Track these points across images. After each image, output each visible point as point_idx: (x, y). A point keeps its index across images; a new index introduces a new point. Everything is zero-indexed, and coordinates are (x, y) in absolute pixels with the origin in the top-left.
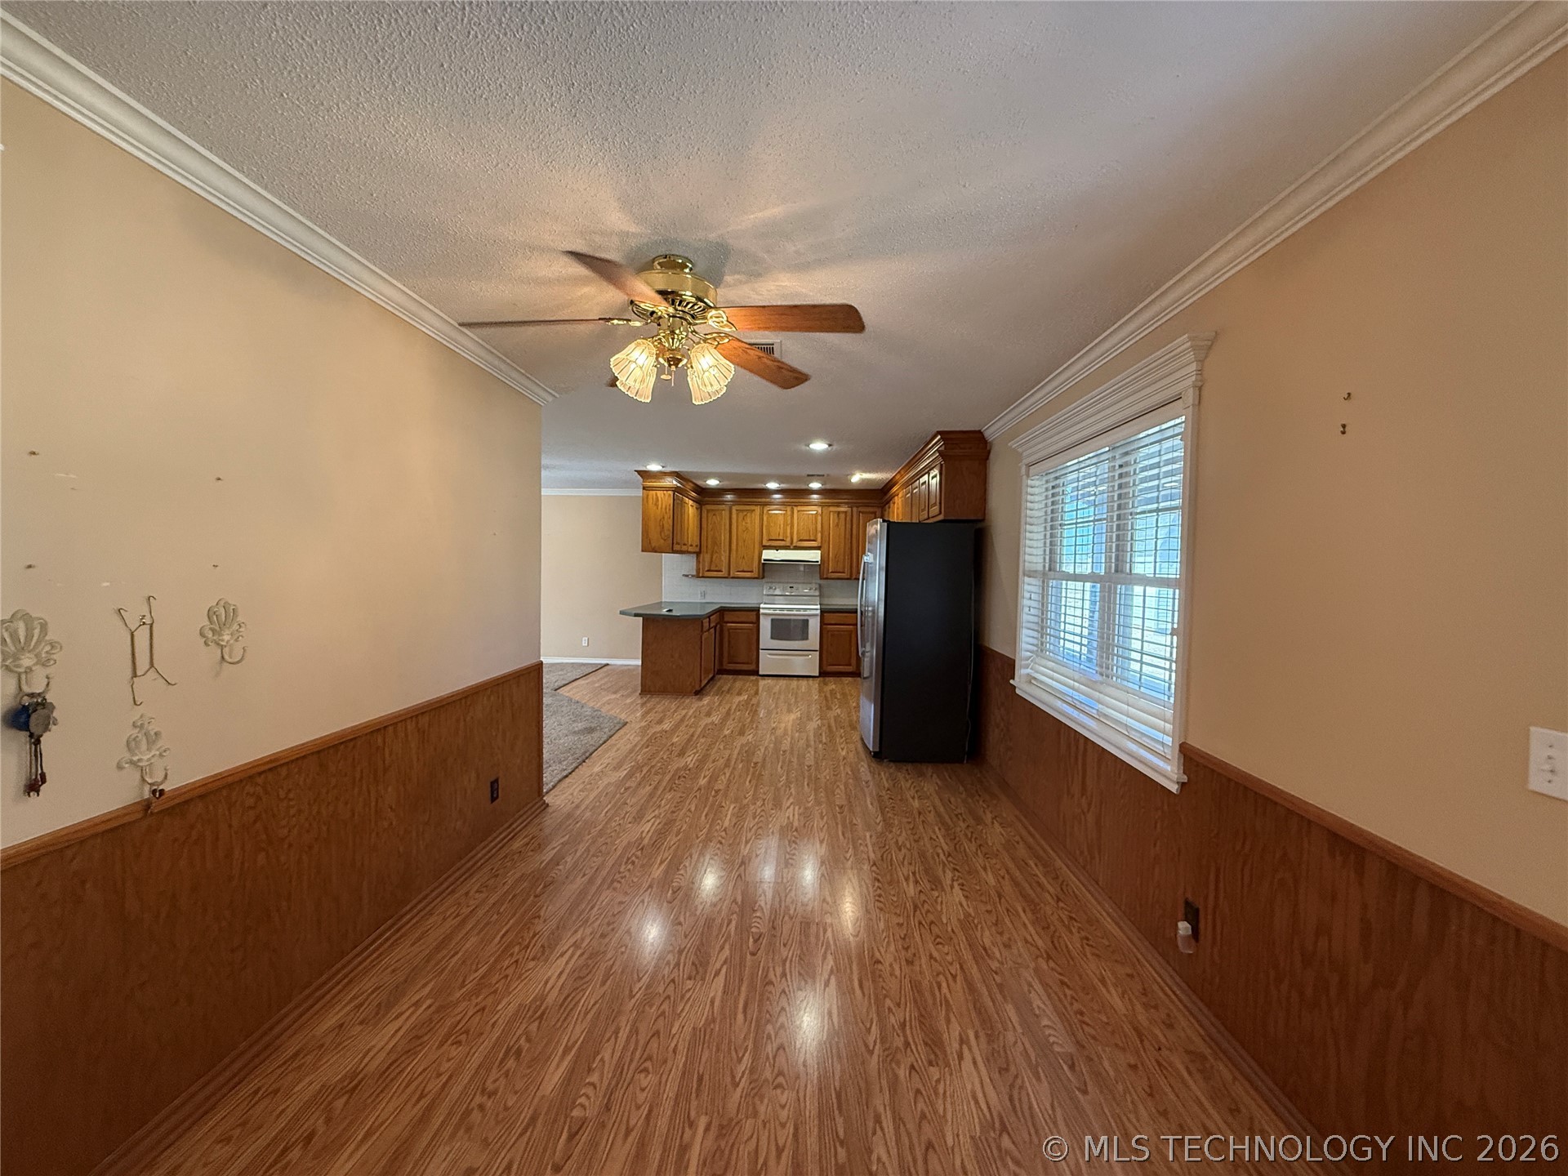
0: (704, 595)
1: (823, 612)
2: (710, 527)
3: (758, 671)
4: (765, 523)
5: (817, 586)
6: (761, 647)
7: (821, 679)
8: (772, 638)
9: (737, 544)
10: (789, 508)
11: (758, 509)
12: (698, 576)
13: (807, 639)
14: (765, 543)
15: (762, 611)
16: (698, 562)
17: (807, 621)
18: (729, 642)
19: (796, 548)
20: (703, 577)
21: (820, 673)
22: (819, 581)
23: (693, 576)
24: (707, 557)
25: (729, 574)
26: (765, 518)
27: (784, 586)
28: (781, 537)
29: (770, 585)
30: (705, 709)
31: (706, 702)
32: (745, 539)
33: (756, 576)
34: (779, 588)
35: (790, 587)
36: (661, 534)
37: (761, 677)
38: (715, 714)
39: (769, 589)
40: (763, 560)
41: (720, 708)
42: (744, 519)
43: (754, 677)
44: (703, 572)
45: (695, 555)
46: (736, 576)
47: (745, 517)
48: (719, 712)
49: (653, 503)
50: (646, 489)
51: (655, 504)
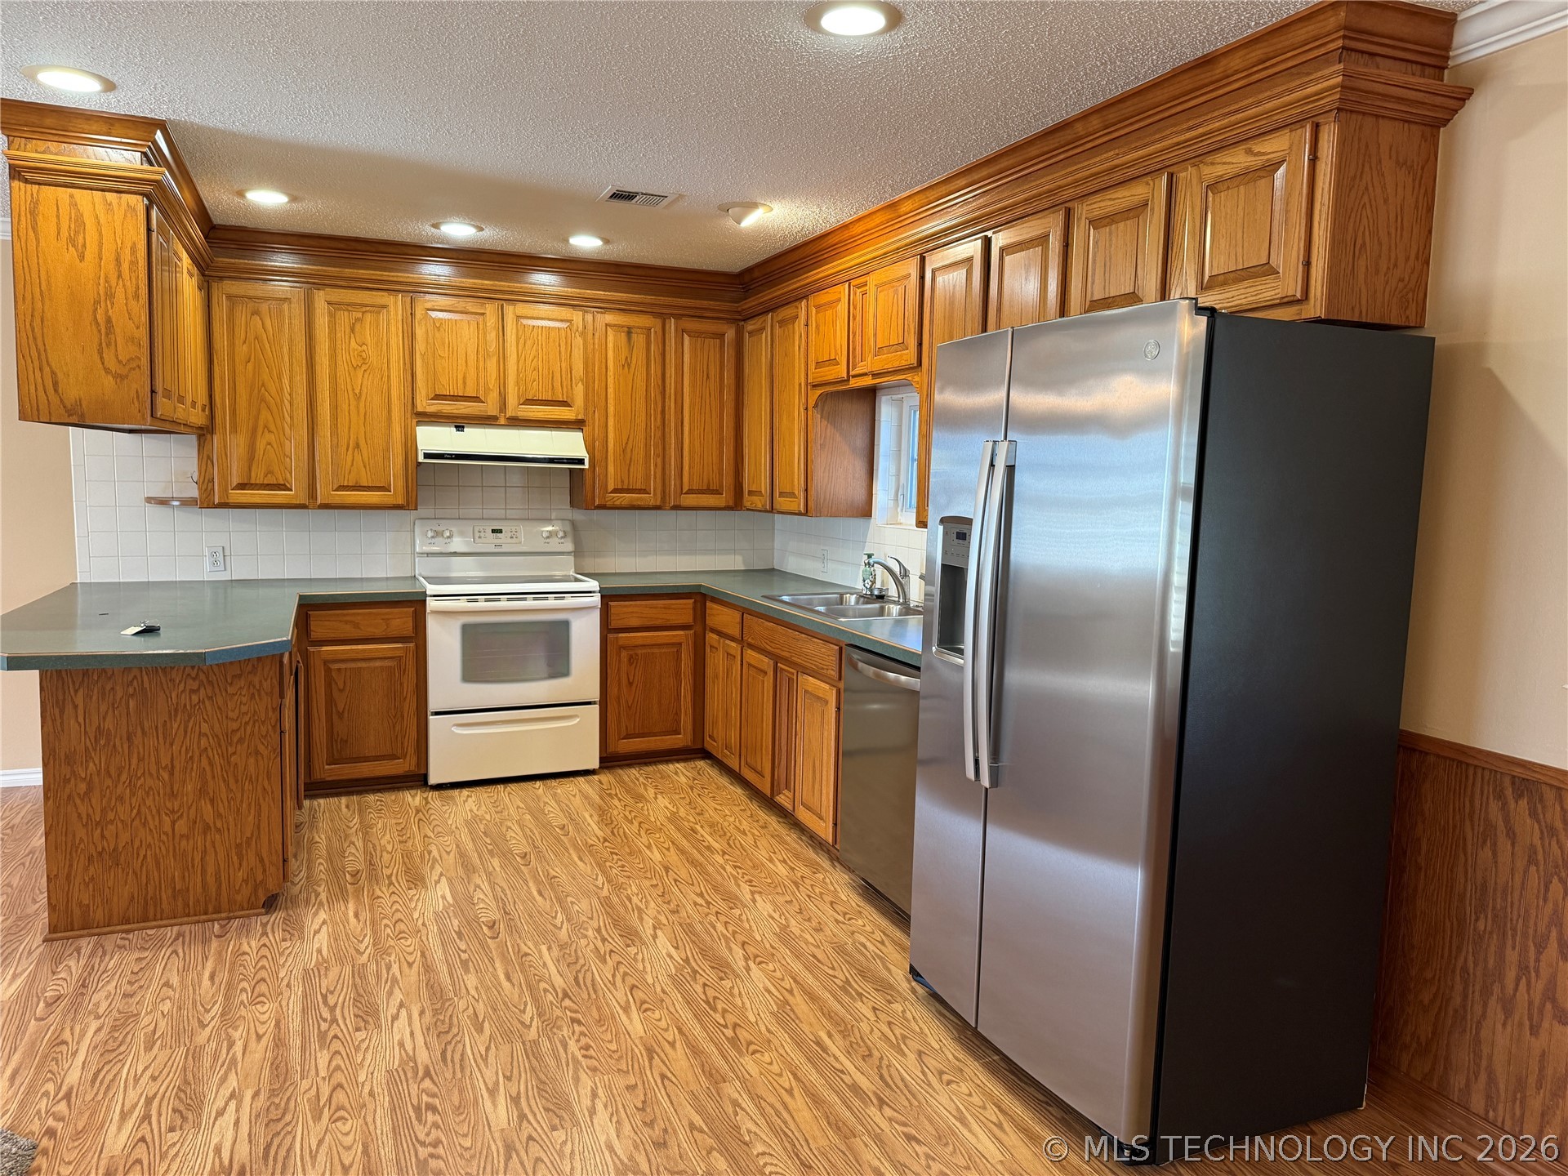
0: (223, 556)
1: (609, 597)
2: (242, 350)
3: (425, 777)
4: (420, 346)
5: (568, 528)
6: (434, 704)
7: (606, 778)
8: (465, 678)
9: (335, 407)
10: (490, 309)
11: (396, 304)
12: (202, 503)
13: (565, 673)
14: (424, 404)
15: (432, 604)
16: (205, 459)
17: (566, 625)
18: (330, 701)
19: (516, 423)
20: (221, 505)
21: (602, 760)
22: (570, 513)
23: (187, 503)
24: (237, 445)
25: (310, 495)
26: (420, 332)
27: (477, 529)
28: (470, 392)
29: (434, 525)
30: (339, 987)
31: (322, 940)
32: (360, 393)
33: (400, 501)
34: (462, 534)
35: (494, 531)
36: (102, 358)
37: (436, 794)
38: (388, 1003)
39: (433, 537)
40: (427, 456)
41: (389, 968)
42: (352, 330)
43: (413, 798)
44: (224, 491)
45: (194, 438)
46: (337, 501)
47: (358, 326)
48: (397, 991)
49: (64, 235)
50: (26, 175)
51: (72, 241)
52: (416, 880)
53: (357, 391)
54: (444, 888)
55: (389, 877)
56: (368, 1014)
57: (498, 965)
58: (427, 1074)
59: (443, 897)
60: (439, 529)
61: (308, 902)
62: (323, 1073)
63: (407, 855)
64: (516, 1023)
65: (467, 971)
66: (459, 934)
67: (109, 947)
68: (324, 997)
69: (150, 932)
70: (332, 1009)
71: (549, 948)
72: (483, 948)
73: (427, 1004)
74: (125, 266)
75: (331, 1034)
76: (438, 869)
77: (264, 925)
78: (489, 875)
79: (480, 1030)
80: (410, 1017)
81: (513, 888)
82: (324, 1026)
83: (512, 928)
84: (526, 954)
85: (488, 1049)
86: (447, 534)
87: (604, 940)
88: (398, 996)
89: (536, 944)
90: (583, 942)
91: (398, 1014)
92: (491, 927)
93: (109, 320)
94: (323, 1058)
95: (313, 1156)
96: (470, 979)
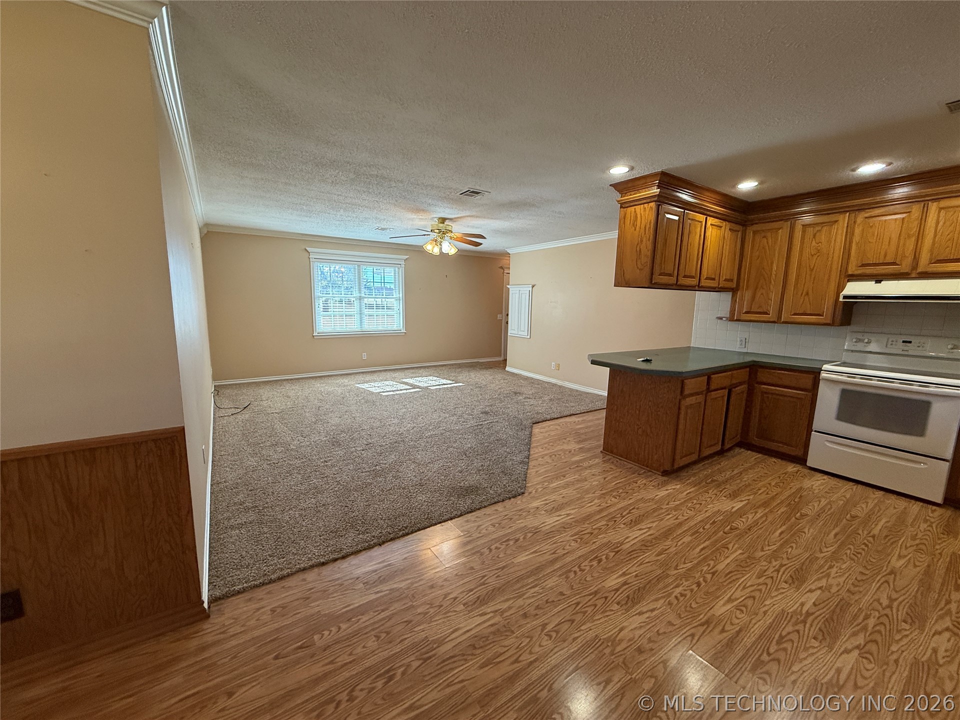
0: (745, 342)
2: (756, 254)
3: (806, 461)
4: (856, 238)
6: (814, 427)
8: (840, 418)
9: (798, 276)
10: (917, 207)
11: (844, 218)
12: (731, 319)
13: (921, 434)
14: (853, 271)
15: (824, 375)
16: (734, 301)
17: (928, 404)
18: (761, 410)
19: (925, 275)
20: (737, 320)
23: (727, 319)
24: (748, 295)
25: (780, 317)
26: (857, 231)
27: (890, 340)
28: (889, 259)
29: (860, 336)
30: (643, 509)
31: (662, 493)
32: (814, 268)
33: (829, 321)
34: (878, 341)
35: (904, 342)
36: (637, 264)
37: (807, 471)
38: (646, 524)
39: (856, 342)
40: (845, 297)
41: (668, 515)
42: (814, 236)
44: (739, 313)
45: (731, 293)
46: (792, 320)
47: (818, 234)
48: (656, 523)
49: (632, 222)
50: (623, 205)
51: (633, 224)
52: (734, 496)
53: (812, 267)
54: (739, 505)
55: (725, 488)
56: (635, 522)
57: (708, 542)
58: (617, 552)
59: (733, 507)
60: (861, 337)
61: (681, 480)
62: (594, 527)
63: (747, 486)
64: (674, 564)
65: (692, 535)
66: (714, 522)
67: (611, 462)
68: (634, 508)
69: (625, 463)
70: (629, 513)
71: (742, 554)
72: (713, 533)
73: (657, 534)
74: (647, 229)
75: (616, 519)
76: (751, 497)
77: (656, 478)
78: (770, 511)
79: (658, 555)
80: (645, 533)
81: (772, 523)
82: (619, 515)
83: (740, 536)
84: (727, 548)
85: (648, 562)
86: (866, 341)
87: (777, 571)
88: (654, 525)
89: (739, 548)
90: (764, 563)
92: (731, 529)
93: (640, 249)
94: (604, 523)
95: (554, 543)
96: (687, 539)
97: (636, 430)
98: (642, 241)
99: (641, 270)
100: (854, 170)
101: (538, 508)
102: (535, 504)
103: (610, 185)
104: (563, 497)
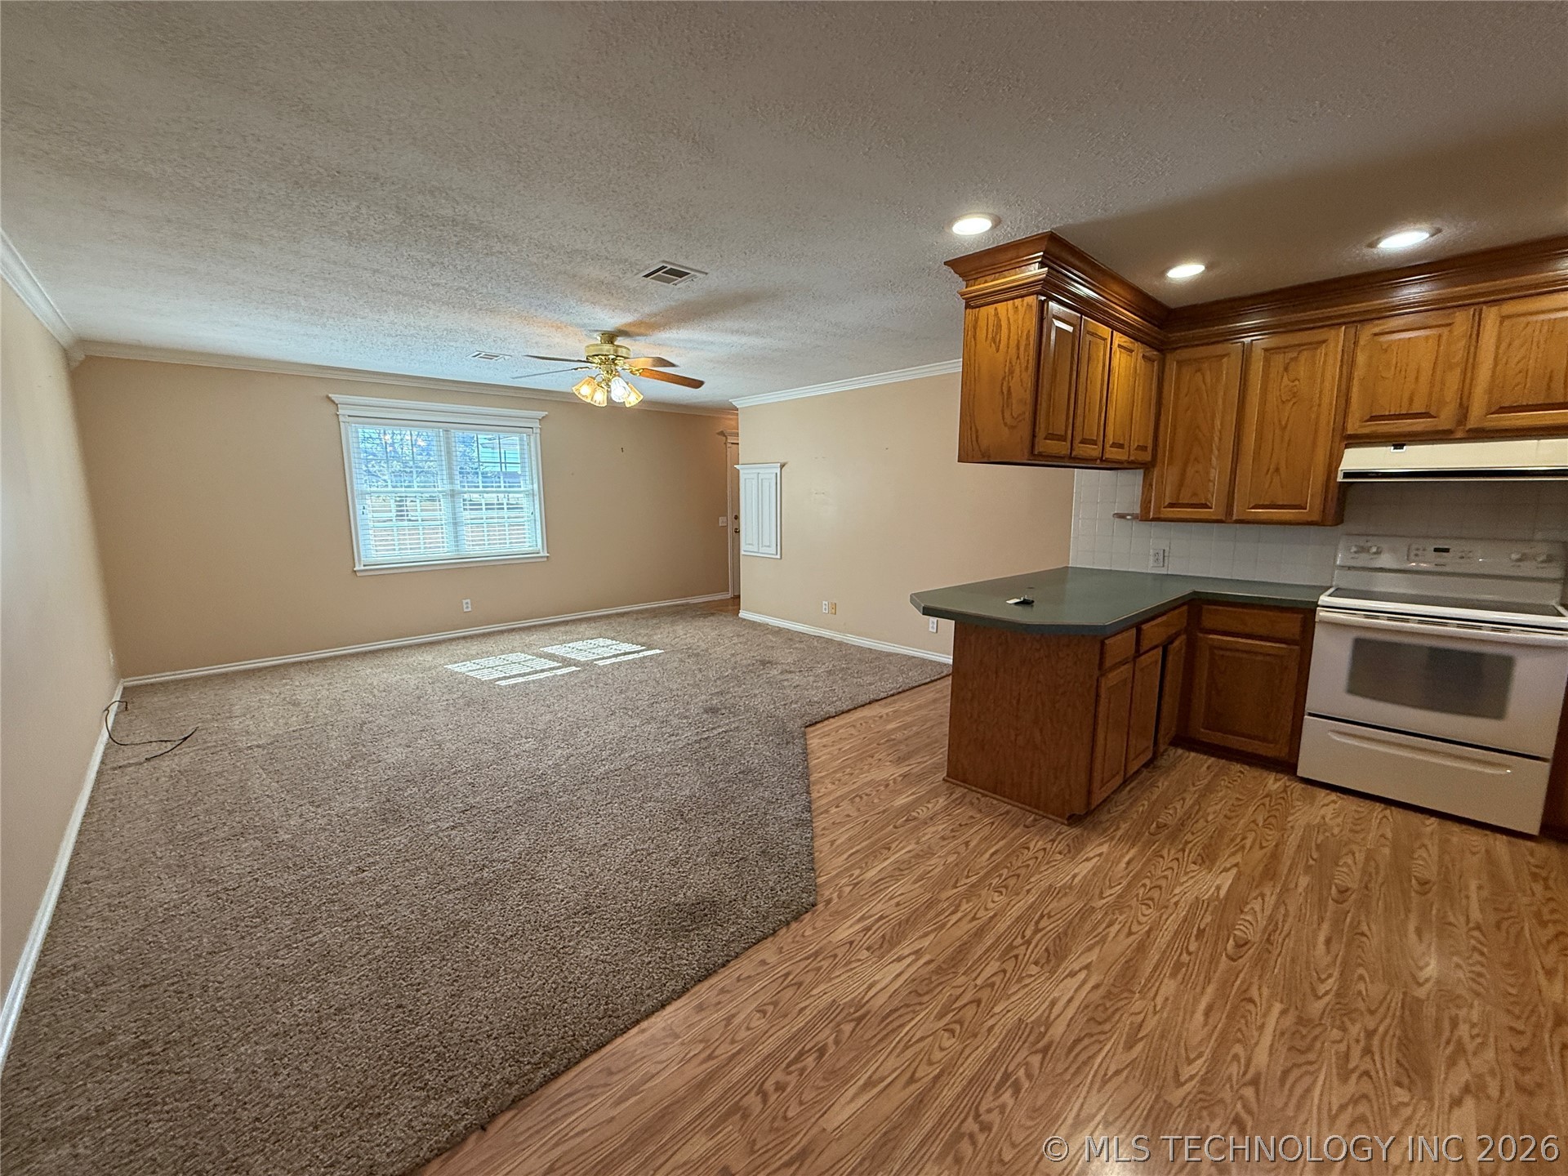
0: (1163, 557)
2: (1185, 401)
3: (1295, 767)
4: (1358, 373)
5: (1556, 551)
6: (1311, 704)
8: (1353, 689)
9: (1259, 439)
10: (1463, 316)
11: (1337, 336)
12: (1144, 517)
13: (1498, 714)
14: (1355, 428)
15: (1322, 614)
16: (1147, 485)
17: (1507, 662)
18: (1211, 681)
19: (1481, 434)
20: (1154, 520)
23: (1135, 517)
24: (1172, 474)
25: (1229, 512)
26: (1361, 358)
27: (1414, 546)
28: (1418, 408)
29: (1362, 542)
30: (1059, 916)
31: (1083, 869)
32: (1286, 424)
33: (1315, 517)
34: (1393, 550)
35: (1436, 550)
36: (1003, 417)
37: (1300, 786)
38: (1079, 957)
39: (1355, 552)
40: (1347, 475)
41: (1110, 925)
42: (1286, 369)
43: (1274, 782)
44: (1158, 509)
45: (1142, 471)
46: (1250, 518)
47: (1292, 365)
48: (1096, 950)
49: (990, 336)
50: (972, 303)
51: (994, 340)
52: (1208, 858)
53: (1283, 423)
54: (1226, 880)
55: (1187, 843)
56: (1055, 955)
57: (1210, 990)
58: (1045, 1051)
59: (1218, 888)
60: (1365, 544)
61: (1105, 831)
62: (979, 982)
63: (1221, 832)
64: (1170, 1067)
65: (1173, 975)
66: (1201, 933)
67: (967, 800)
68: (1042, 916)
69: (995, 802)
70: (1037, 931)
71: (1284, 1012)
72: (1211, 963)
73: (1109, 980)
74: (1022, 349)
75: (1015, 952)
76: (1238, 858)
77: (1059, 834)
78: (1285, 890)
79: (1129, 1047)
80: (1084, 982)
81: (1300, 918)
82: (1019, 941)
83: (1261, 963)
84: (1251, 1000)
85: (1117, 1073)
86: (1374, 550)
87: (1367, 1051)
88: (1093, 956)
89: (1272, 996)
90: (1336, 1034)
91: (1076, 973)
92: (1238, 946)
93: (1009, 388)
94: (994, 966)
95: (906, 1047)
96: (1169, 987)
97: (1013, 738)
98: (1011, 372)
99: (1012, 427)
100: (1373, 245)
101: (851, 943)
102: (844, 932)
103: (945, 263)
104: (898, 904)
